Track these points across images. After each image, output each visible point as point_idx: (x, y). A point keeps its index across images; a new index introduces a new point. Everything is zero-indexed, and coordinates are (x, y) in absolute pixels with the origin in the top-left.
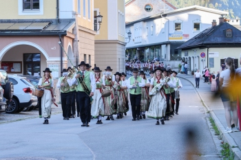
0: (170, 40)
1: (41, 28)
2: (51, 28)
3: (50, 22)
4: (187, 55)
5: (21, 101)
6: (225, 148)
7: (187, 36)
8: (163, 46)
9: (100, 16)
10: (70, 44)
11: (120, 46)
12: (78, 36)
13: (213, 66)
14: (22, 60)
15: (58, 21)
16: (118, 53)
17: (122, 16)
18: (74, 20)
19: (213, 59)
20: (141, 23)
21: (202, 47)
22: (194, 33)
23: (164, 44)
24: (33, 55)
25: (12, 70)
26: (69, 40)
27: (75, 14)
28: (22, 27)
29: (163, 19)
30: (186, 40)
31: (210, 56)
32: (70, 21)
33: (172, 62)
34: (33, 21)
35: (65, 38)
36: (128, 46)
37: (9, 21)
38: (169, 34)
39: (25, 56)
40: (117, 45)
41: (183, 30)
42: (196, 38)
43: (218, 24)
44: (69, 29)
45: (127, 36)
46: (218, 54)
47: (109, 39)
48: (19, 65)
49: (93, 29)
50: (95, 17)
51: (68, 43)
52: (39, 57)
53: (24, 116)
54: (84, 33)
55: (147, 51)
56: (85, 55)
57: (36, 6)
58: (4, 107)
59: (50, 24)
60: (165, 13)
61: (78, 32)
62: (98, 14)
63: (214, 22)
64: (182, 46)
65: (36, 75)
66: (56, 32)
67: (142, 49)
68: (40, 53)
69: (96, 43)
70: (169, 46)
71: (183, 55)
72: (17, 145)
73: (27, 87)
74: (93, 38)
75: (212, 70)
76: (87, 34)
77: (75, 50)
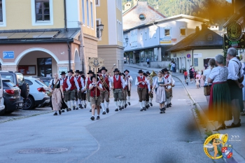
0: (161, 44)
1: (52, 36)
2: (60, 36)
3: (59, 31)
4: (175, 56)
5: (36, 99)
7: (175, 40)
8: (156, 49)
9: (101, 25)
10: (76, 49)
11: (119, 50)
12: (83, 42)
13: (197, 65)
14: (36, 64)
15: (66, 30)
16: (117, 56)
17: (120, 25)
18: (79, 29)
19: (197, 59)
20: (137, 30)
21: (188, 49)
22: (180, 38)
23: (156, 47)
24: (45, 59)
25: (28, 73)
26: (76, 46)
27: (80, 24)
28: (35, 36)
29: (155, 26)
30: (174, 44)
31: (195, 57)
32: (76, 30)
33: (163, 62)
34: (44, 31)
35: (72, 45)
36: (126, 49)
37: (24, 31)
38: (160, 39)
39: (39, 60)
40: (117, 49)
41: (172, 35)
42: (182, 42)
44: (76, 37)
45: (124, 41)
46: (201, 55)
47: (110, 44)
48: (33, 68)
49: (96, 36)
50: (98, 26)
51: (75, 49)
52: (51, 61)
54: (88, 40)
55: (142, 53)
56: (89, 58)
57: (47, 18)
58: (21, 105)
59: (59, 33)
60: (156, 21)
61: (83, 39)
62: (100, 24)
63: (198, 28)
64: (171, 49)
65: (48, 76)
66: (64, 40)
67: (138, 51)
68: (51, 57)
69: (99, 47)
70: (160, 49)
71: (172, 57)
72: (33, 137)
73: (41, 86)
74: (96, 44)
75: (196, 69)
76: (91, 41)
77: (81, 54)
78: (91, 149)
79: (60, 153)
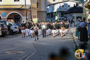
0: (61, 11)
1: (20, 7)
3: (23, 6)
4: (66, 15)
5: (14, 31)
6: (76, 47)
7: (66, 9)
9: (39, 3)
10: (29, 12)
12: (32, 10)
13: (74, 19)
14: (14, 17)
15: (26, 5)
16: (44, 15)
17: (46, 3)
19: (74, 17)
20: (52, 5)
21: (71, 13)
22: (68, 8)
24: (18, 16)
28: (14, 7)
29: (59, 4)
31: (73, 16)
32: (29, 5)
33: (62, 18)
34: (17, 5)
36: (48, 12)
37: (10, 5)
38: (61, 9)
39: (15, 16)
40: (44, 12)
41: (65, 7)
42: (69, 10)
43: (75, 6)
46: (75, 15)
47: (42, 10)
48: (13, 19)
49: (37, 8)
50: (37, 3)
53: (14, 36)
55: (54, 14)
56: (34, 16)
57: (18, 0)
58: (8, 33)
60: (59, 2)
63: (74, 5)
64: (65, 13)
67: (52, 13)
69: (38, 12)
70: (60, 13)
71: (65, 16)
72: (12, 46)
73: (16, 26)
74: (36, 10)
75: (74, 20)
76: (35, 9)
77: (31, 14)
78: (32, 52)
79: (21, 53)
